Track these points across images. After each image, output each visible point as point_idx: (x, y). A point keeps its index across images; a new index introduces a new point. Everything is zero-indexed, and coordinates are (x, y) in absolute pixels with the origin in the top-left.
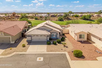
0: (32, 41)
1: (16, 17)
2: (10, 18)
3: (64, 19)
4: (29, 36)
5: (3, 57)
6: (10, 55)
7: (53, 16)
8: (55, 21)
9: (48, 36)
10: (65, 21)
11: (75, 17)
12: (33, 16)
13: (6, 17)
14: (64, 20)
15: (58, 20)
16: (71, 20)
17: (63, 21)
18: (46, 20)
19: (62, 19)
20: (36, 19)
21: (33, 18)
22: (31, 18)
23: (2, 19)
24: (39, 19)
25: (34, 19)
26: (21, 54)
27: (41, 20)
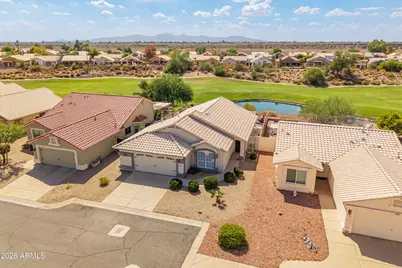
0: (137, 168)
1: (156, 62)
2: (133, 68)
3: (332, 78)
4: (125, 154)
5: (42, 206)
6: (59, 205)
7: (288, 65)
8: (291, 84)
9: (179, 161)
10: (331, 87)
11: (383, 72)
12: (209, 63)
13: (124, 63)
14: (329, 83)
15: (305, 83)
16: (360, 84)
17: (324, 85)
18: (255, 78)
19: (320, 76)
20: (220, 74)
21: (210, 70)
22: (202, 70)
23: (112, 70)
24: (228, 76)
25: (211, 75)
26: (84, 207)
27: (238, 77)
